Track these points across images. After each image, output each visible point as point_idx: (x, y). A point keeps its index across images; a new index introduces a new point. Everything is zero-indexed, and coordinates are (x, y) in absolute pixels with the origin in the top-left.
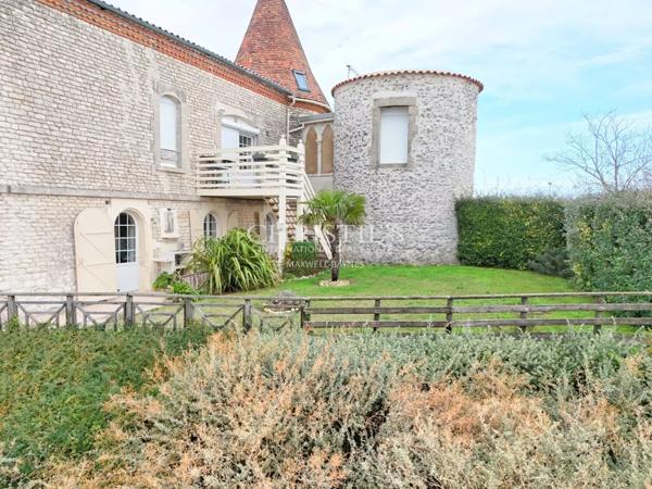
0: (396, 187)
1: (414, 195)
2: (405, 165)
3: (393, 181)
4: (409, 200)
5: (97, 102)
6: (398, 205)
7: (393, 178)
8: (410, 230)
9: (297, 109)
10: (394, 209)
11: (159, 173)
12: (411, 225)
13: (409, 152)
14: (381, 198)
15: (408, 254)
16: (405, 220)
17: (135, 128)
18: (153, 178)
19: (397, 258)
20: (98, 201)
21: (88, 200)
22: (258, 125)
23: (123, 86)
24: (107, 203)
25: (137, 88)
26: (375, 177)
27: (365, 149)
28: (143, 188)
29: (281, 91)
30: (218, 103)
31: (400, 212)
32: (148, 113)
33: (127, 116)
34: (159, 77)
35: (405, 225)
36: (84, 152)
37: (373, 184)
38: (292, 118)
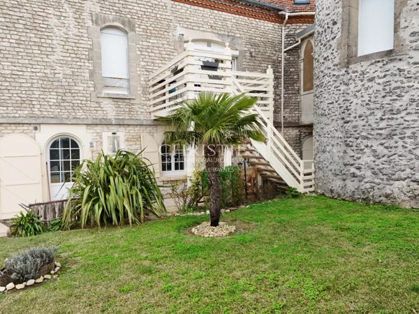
0: (376, 87)
1: (406, 98)
2: (389, 53)
3: (371, 80)
4: (397, 105)
5: (23, 39)
6: (379, 114)
7: (370, 75)
8: (400, 150)
9: (294, 26)
10: (372, 120)
11: (100, 100)
12: (400, 143)
13: (396, 31)
14: (353, 107)
15: (396, 188)
16: (390, 136)
17: (70, 59)
18: (94, 105)
19: (377, 192)
20: (25, 127)
21: (13, 127)
22: (237, 47)
23: (53, 21)
24: (36, 129)
25: (71, 22)
26: (345, 78)
27: (334, 43)
28: (80, 114)
29: (269, 9)
30: (178, 28)
31: (383, 124)
32: (86, 43)
33: (59, 49)
34: (98, 10)
35: (391, 143)
36: (7, 84)
37: (343, 88)
38: (288, 36)
